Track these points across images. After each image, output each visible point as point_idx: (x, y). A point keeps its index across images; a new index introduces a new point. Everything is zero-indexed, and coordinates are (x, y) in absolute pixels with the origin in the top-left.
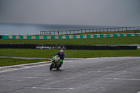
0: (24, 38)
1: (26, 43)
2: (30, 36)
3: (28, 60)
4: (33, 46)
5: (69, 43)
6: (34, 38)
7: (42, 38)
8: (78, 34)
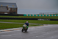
0: (33, 16)
1: (34, 18)
2: (35, 15)
3: (34, 25)
4: (36, 19)
5: (52, 18)
6: (37, 16)
7: (40, 16)
8: (55, 14)
